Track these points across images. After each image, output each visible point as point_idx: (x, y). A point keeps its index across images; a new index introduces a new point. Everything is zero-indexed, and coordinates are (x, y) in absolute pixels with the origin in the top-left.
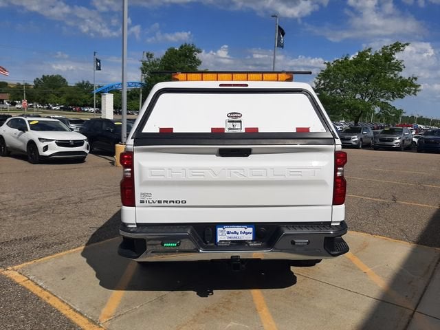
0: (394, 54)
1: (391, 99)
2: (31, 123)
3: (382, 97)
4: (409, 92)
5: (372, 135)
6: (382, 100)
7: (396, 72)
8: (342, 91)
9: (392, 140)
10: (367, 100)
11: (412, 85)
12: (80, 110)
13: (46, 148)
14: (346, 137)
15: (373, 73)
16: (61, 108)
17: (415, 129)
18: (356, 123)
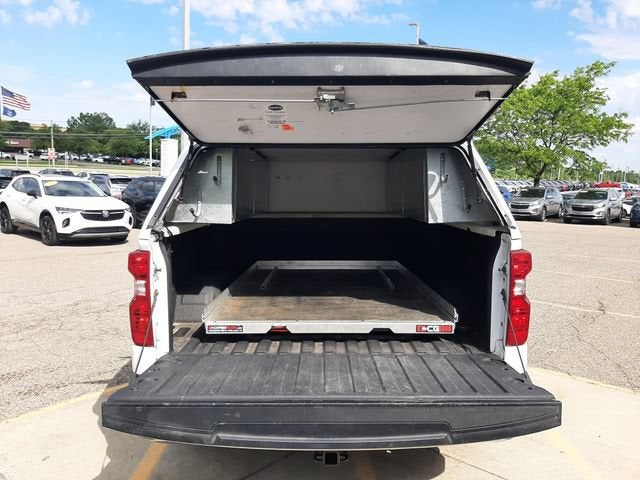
0: (593, 79)
1: (590, 146)
2: (47, 184)
3: (576, 144)
4: (616, 136)
5: (560, 200)
6: (575, 148)
7: (596, 106)
8: (515, 135)
9: (591, 209)
10: (553, 147)
11: (620, 125)
12: (132, 163)
13: (67, 222)
14: (522, 202)
15: (561, 108)
16: (105, 160)
17: (625, 190)
18: (537, 182)
